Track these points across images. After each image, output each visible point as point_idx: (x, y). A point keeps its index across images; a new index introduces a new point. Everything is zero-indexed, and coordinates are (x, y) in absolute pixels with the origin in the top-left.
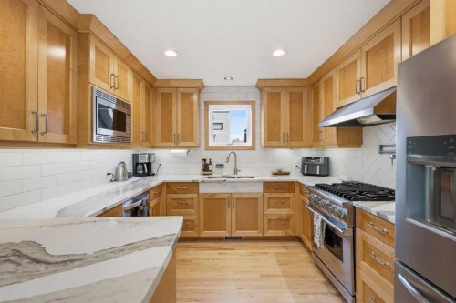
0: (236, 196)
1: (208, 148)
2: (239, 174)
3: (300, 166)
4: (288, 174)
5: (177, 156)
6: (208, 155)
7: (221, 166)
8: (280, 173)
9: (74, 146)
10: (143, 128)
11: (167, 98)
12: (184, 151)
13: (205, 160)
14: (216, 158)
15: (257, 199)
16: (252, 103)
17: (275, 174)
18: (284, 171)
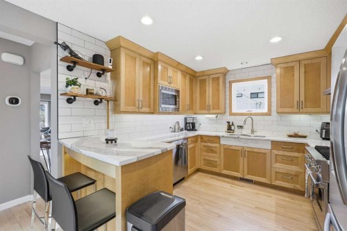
0: (248, 149)
1: (231, 114)
2: (256, 134)
3: (319, 131)
4: (305, 137)
5: (211, 119)
6: (231, 119)
7: (241, 127)
8: (296, 136)
9: (153, 113)
10: (188, 102)
11: (203, 82)
12: (214, 116)
13: (229, 122)
14: (237, 121)
15: (265, 154)
16: (269, 78)
17: (290, 136)
18: (300, 134)
